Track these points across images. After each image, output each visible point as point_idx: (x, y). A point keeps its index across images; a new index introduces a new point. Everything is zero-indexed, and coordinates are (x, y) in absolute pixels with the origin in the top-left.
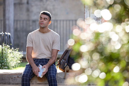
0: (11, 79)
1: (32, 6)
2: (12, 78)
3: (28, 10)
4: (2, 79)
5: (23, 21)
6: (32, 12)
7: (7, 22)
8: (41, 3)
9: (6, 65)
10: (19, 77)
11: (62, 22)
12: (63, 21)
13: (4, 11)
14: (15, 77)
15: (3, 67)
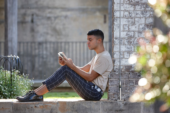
0: (27, 109)
1: (38, 25)
2: (29, 108)
3: (33, 30)
4: (17, 110)
5: (27, 43)
6: (38, 32)
7: (9, 44)
8: (49, 22)
9: (16, 94)
10: (36, 107)
11: (74, 44)
12: (76, 43)
13: (6, 30)
14: (31, 107)
15: (12, 96)
